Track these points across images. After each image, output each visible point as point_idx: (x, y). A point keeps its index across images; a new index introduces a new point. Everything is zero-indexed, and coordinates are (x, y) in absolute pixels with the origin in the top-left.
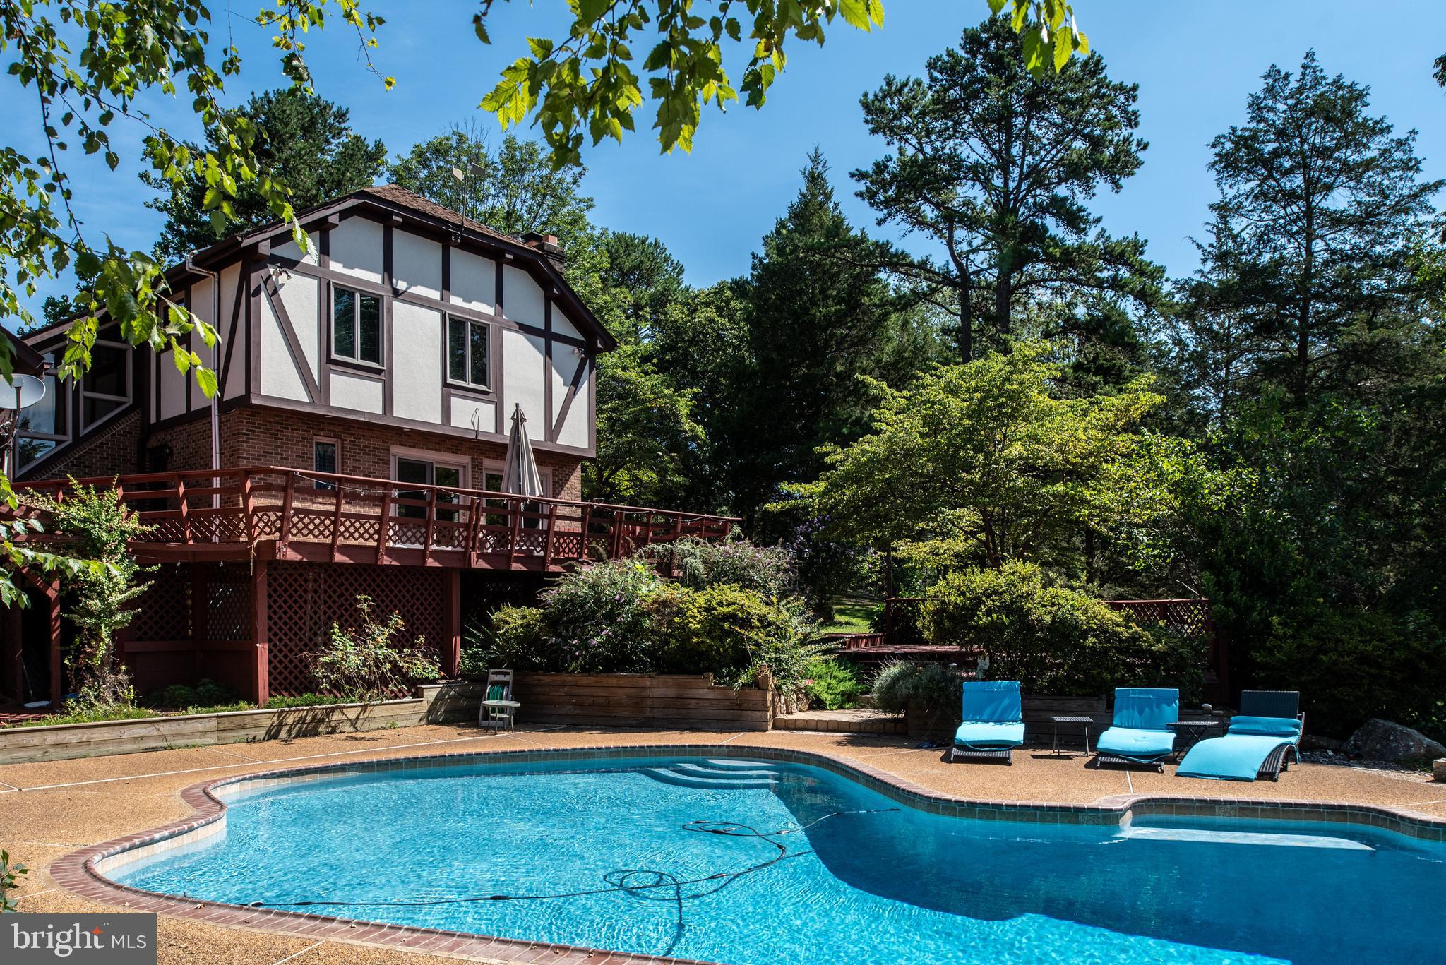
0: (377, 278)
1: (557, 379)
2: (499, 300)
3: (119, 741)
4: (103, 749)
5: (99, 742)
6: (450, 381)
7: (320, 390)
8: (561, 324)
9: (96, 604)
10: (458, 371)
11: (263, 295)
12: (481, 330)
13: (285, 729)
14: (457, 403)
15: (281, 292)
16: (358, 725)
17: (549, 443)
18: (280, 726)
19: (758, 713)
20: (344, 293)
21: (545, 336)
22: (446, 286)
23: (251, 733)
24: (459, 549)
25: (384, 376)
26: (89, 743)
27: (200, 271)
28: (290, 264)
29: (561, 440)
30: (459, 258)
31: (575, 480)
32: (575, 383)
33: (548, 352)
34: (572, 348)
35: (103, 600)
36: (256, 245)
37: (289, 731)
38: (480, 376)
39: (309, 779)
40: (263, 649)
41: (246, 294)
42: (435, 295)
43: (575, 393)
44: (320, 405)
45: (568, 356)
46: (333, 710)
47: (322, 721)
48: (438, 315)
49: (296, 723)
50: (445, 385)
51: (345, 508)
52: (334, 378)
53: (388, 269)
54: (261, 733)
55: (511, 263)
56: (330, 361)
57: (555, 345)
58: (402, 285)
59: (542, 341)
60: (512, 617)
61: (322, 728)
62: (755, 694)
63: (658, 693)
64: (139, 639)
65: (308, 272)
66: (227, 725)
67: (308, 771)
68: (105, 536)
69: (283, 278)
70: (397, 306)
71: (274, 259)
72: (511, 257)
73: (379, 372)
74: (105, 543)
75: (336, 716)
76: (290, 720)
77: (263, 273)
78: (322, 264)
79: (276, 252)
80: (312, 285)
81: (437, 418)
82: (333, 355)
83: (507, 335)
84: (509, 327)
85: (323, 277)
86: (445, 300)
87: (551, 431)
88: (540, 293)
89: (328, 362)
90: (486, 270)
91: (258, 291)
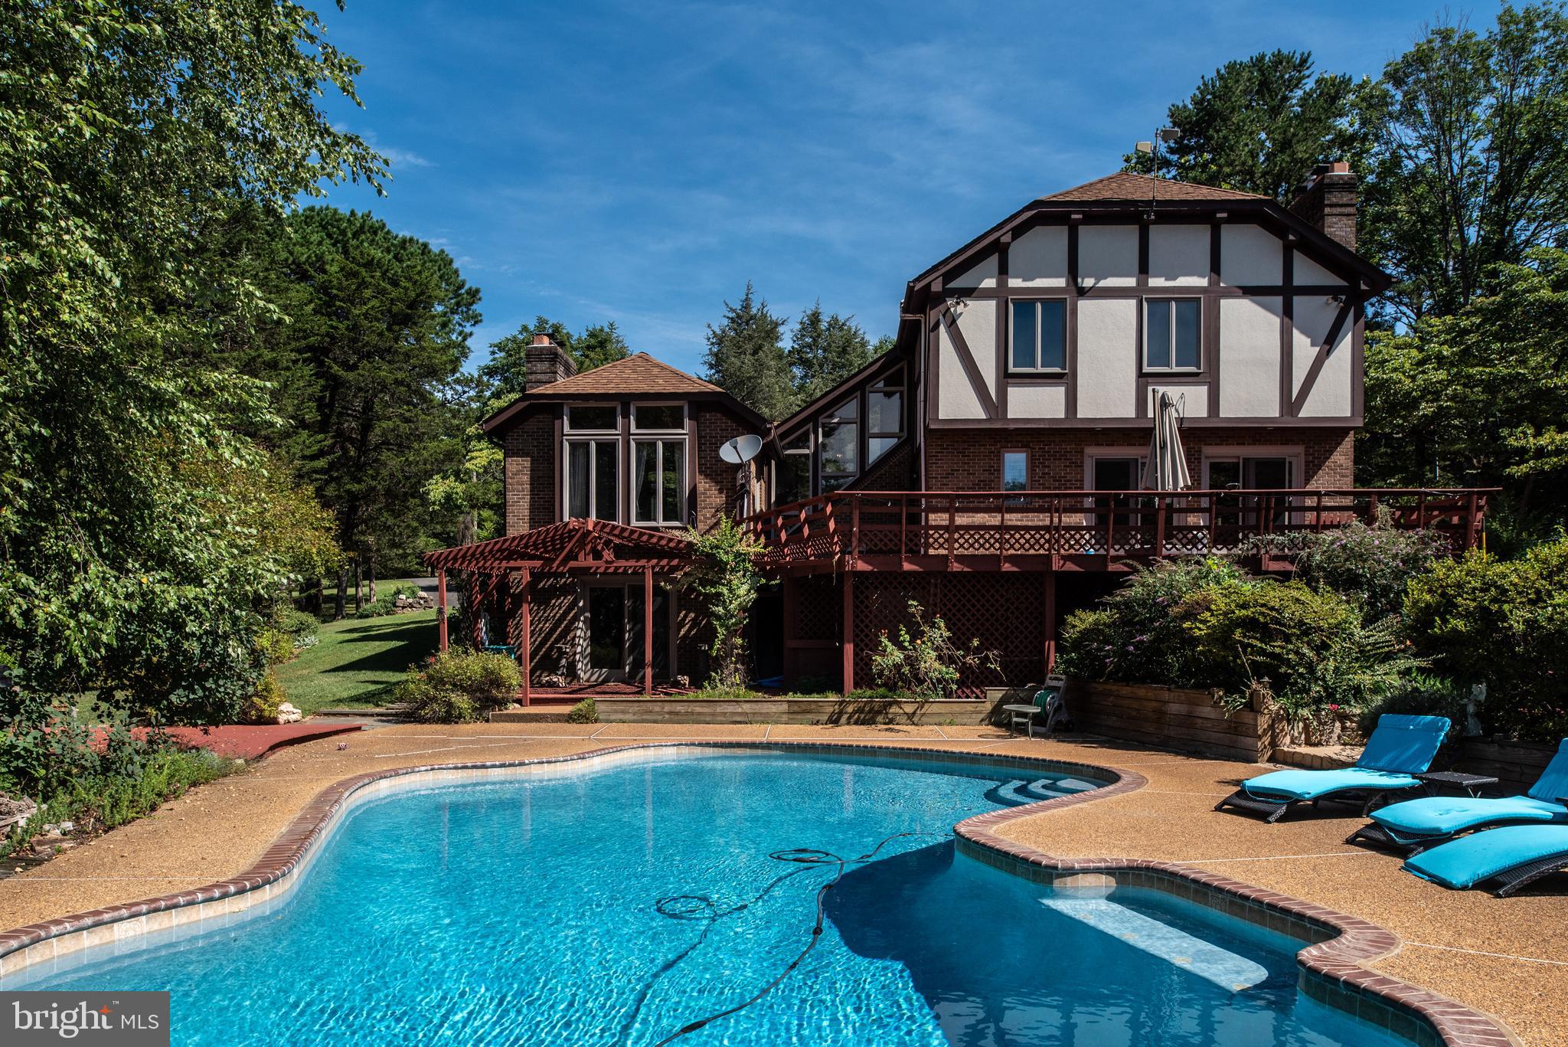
0: (1060, 282)
1: (1300, 341)
2: (1215, 268)
3: (713, 714)
4: (702, 718)
5: (699, 714)
6: (1146, 369)
7: (997, 406)
8: (1307, 272)
9: (720, 610)
10: (1160, 357)
11: (942, 328)
12: (1189, 308)
13: (845, 717)
14: (1156, 391)
15: (959, 322)
16: (915, 719)
17: (1290, 418)
18: (841, 713)
19: (1250, 740)
20: (1025, 306)
21: (1282, 293)
22: (1144, 269)
23: (816, 717)
24: (1042, 552)
25: (1067, 379)
26: (692, 713)
27: (910, 317)
28: (969, 293)
29: (1309, 410)
30: (1162, 238)
31: (1343, 457)
32: (1330, 342)
33: (1288, 312)
34: (1324, 298)
35: (725, 608)
36: (929, 285)
37: (849, 718)
38: (1188, 355)
39: (739, 752)
40: (849, 649)
41: (930, 329)
42: (1131, 282)
43: (1328, 353)
44: (997, 420)
45: (1321, 310)
46: (891, 704)
47: (879, 712)
48: (1133, 302)
49: (854, 712)
50: (1141, 375)
51: (961, 520)
52: (1012, 391)
53: (1073, 273)
54: (826, 718)
55: (1228, 221)
56: (1008, 375)
57: (1297, 300)
58: (1088, 282)
59: (1278, 300)
60: (1083, 620)
61: (880, 718)
62: (1248, 717)
63: (1174, 708)
64: (802, 638)
65: (987, 294)
66: (796, 708)
67: (739, 745)
68: (725, 558)
69: (960, 308)
70: (1082, 304)
71: (951, 292)
72: (1225, 215)
73: (1061, 376)
74: (727, 563)
75: (894, 709)
76: (850, 709)
77: (942, 308)
78: (1002, 283)
79: (954, 285)
80: (991, 306)
81: (1130, 412)
82: (1012, 369)
83: (1225, 304)
84: (1229, 294)
85: (1000, 294)
86: (1142, 284)
87: (1290, 404)
88: (1277, 244)
89: (1006, 377)
90: (1197, 238)
91: (937, 326)
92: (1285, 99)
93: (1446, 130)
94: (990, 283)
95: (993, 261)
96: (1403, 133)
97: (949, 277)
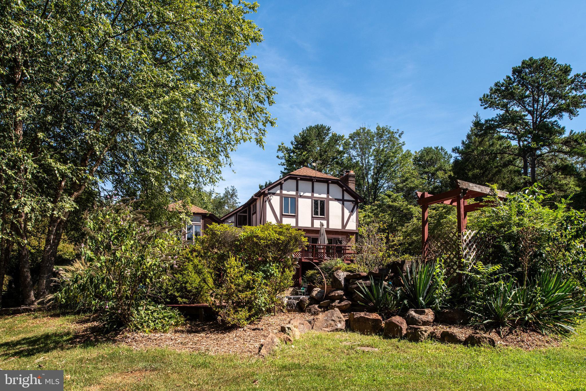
0: (294, 193)
1: (346, 211)
2: (328, 193)
6: (314, 216)
7: (280, 222)
8: (347, 197)
10: (316, 213)
11: (267, 202)
12: (322, 203)
14: (315, 221)
15: (271, 201)
17: (344, 229)
20: (287, 197)
21: (342, 201)
22: (313, 191)
25: (296, 217)
27: (256, 198)
28: (274, 194)
29: (347, 228)
30: (316, 185)
32: (352, 211)
33: (343, 204)
34: (351, 203)
36: (264, 191)
38: (322, 213)
41: (264, 202)
42: (310, 195)
43: (352, 215)
44: (280, 225)
45: (351, 205)
48: (310, 200)
50: (312, 217)
52: (284, 219)
53: (297, 191)
55: (331, 183)
56: (283, 215)
57: (345, 202)
58: (302, 194)
60: (310, 272)
65: (278, 195)
69: (271, 197)
70: (300, 199)
71: (269, 193)
73: (294, 216)
77: (267, 197)
78: (281, 192)
79: (270, 191)
80: (278, 198)
81: (310, 226)
82: (283, 214)
83: (330, 202)
84: (331, 200)
85: (281, 195)
86: (312, 195)
87: (344, 226)
88: (341, 189)
89: (282, 215)
90: (324, 186)
91: (266, 202)
92: (324, 138)
93: (364, 154)
94: (278, 192)
95: (279, 187)
96: (354, 153)
97: (269, 190)
